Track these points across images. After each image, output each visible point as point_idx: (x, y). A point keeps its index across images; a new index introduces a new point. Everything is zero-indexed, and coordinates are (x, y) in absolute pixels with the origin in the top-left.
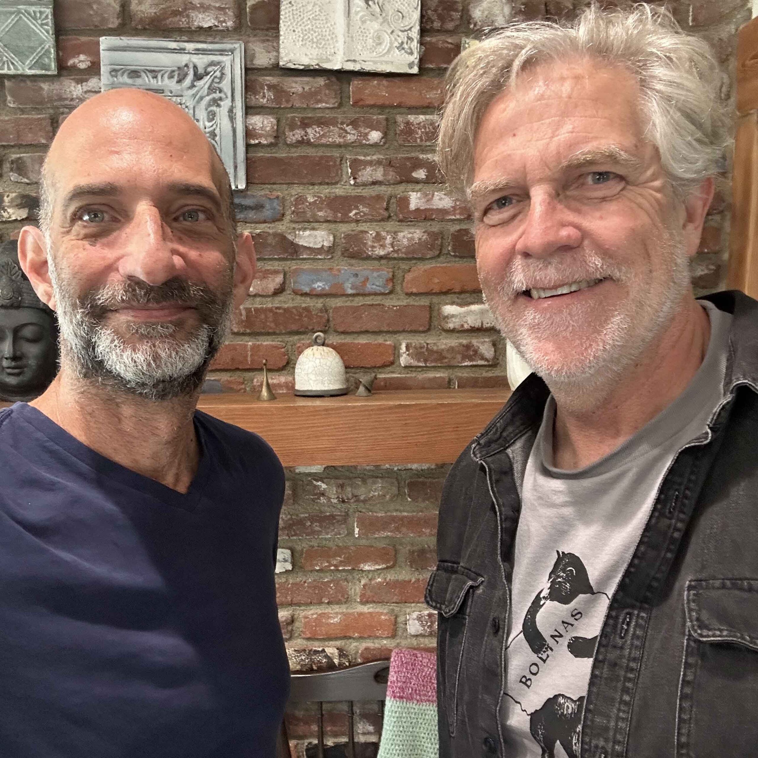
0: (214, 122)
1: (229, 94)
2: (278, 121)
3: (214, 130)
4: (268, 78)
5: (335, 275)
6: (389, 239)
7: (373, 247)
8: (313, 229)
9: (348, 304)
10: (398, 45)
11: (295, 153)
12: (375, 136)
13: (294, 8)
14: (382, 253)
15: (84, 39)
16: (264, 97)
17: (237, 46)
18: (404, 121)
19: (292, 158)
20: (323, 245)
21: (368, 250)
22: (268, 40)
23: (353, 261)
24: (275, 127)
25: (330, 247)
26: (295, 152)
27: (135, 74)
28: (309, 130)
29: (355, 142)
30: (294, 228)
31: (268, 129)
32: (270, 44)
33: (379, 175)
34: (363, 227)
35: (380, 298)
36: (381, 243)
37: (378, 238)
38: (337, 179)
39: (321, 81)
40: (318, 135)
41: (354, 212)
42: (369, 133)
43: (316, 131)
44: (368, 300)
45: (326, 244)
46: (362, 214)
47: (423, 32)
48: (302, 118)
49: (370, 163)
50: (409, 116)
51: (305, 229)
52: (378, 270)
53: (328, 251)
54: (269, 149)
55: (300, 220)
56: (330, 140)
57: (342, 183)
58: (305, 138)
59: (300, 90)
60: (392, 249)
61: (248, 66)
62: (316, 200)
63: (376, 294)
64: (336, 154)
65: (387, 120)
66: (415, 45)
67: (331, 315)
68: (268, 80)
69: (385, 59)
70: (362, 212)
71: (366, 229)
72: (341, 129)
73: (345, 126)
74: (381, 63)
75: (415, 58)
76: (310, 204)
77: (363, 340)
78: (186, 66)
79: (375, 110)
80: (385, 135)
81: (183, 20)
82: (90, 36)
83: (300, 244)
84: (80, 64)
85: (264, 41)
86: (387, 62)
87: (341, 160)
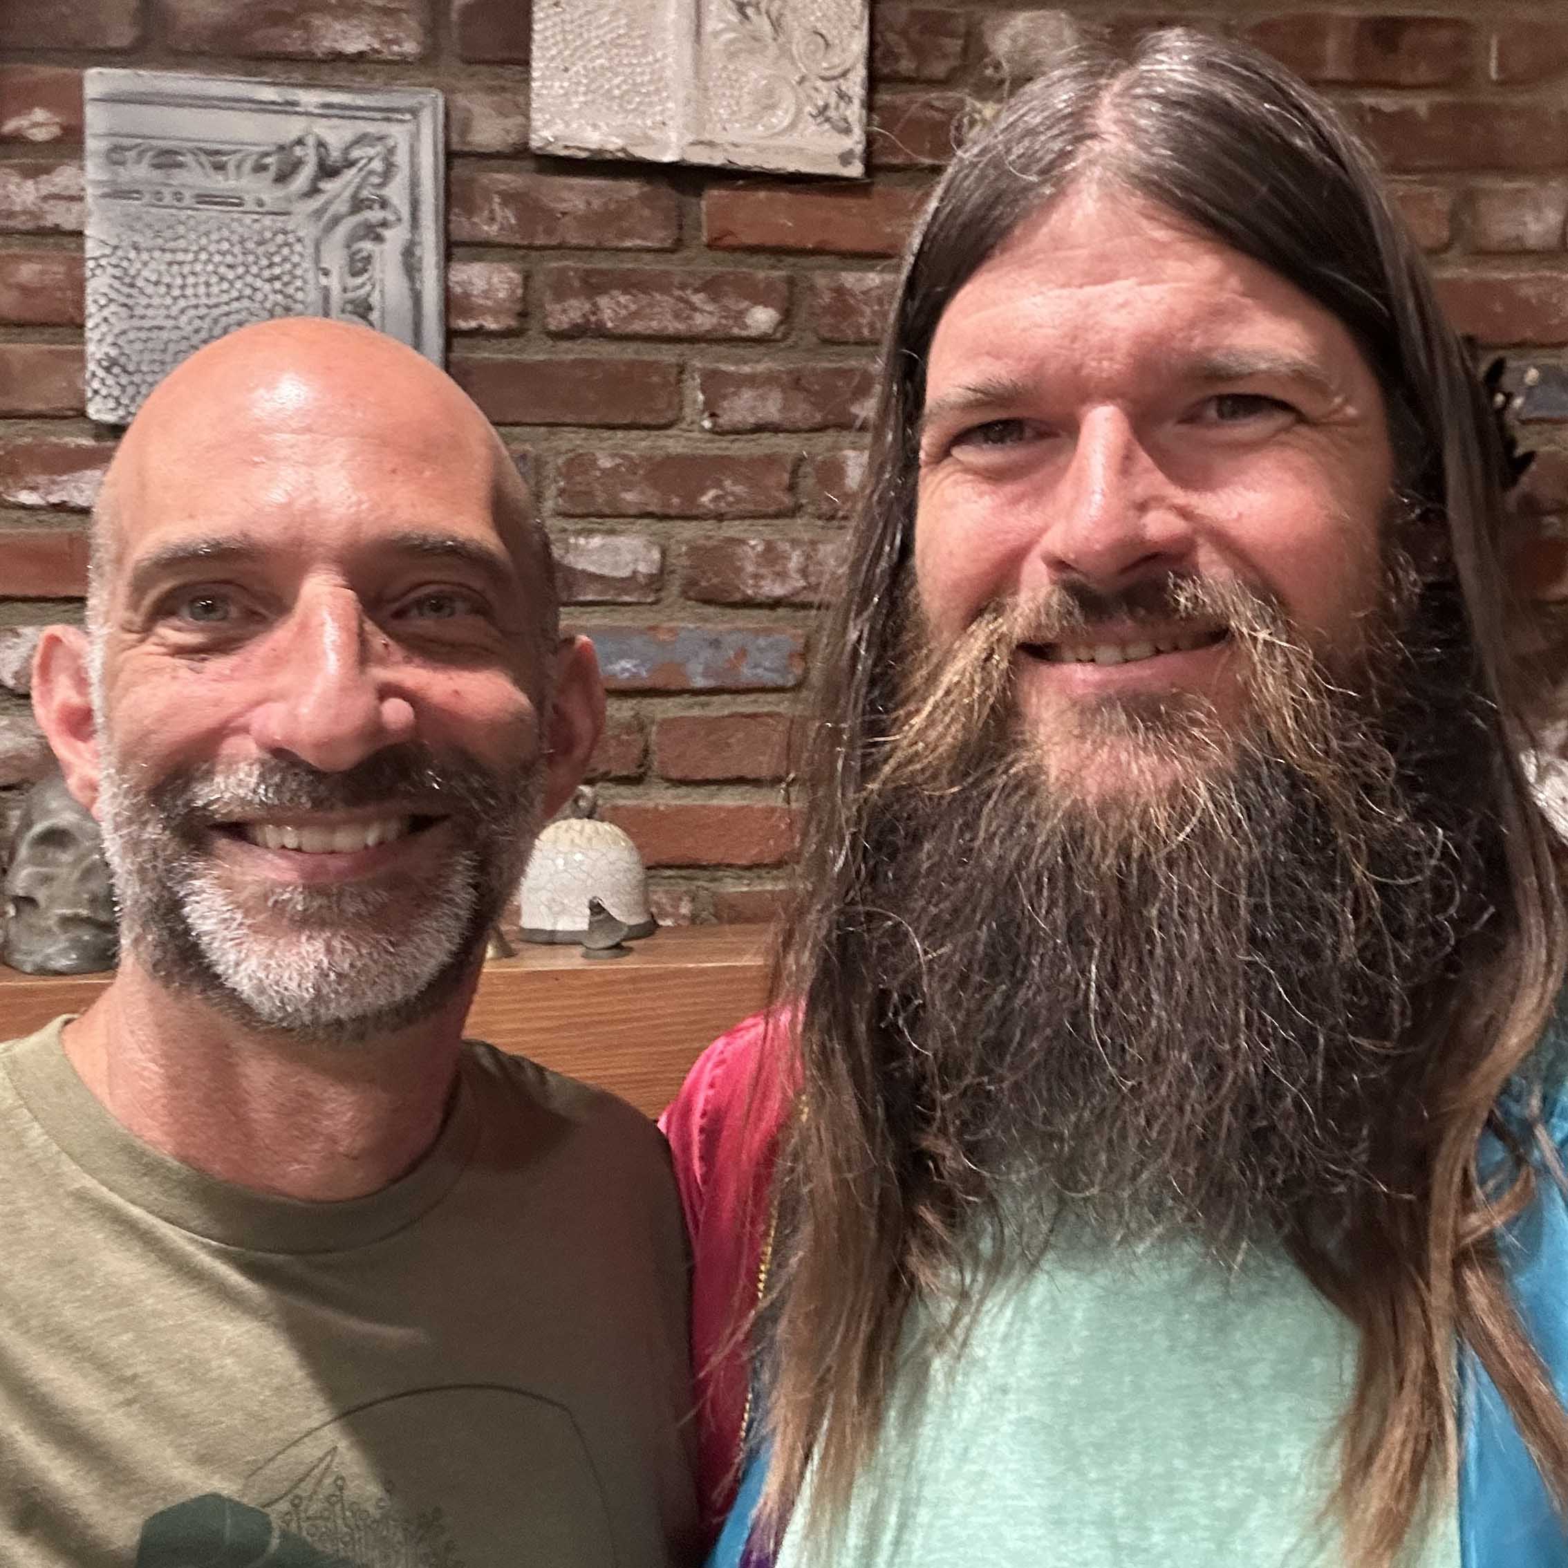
0: (366, 276)
1: (405, 212)
2: (527, 278)
3: (369, 295)
4: (501, 176)
5: (662, 645)
6: (795, 560)
7: (756, 576)
8: (612, 532)
9: (696, 712)
10: (814, 112)
11: (570, 352)
12: (762, 318)
13: (567, 17)
14: (778, 590)
15: (45, 72)
16: (492, 219)
17: (426, 99)
18: (833, 285)
19: (561, 364)
20: (635, 572)
21: (745, 584)
22: (503, 89)
23: (710, 610)
24: (520, 292)
25: (651, 576)
26: (566, 352)
27: (167, 159)
28: (603, 301)
29: (714, 329)
30: (564, 530)
31: (501, 295)
32: (508, 96)
33: (772, 409)
34: (733, 529)
35: (772, 697)
36: (778, 568)
37: (771, 555)
38: (670, 415)
39: (632, 188)
40: (624, 312)
41: (712, 493)
42: (747, 309)
43: (618, 303)
44: (744, 704)
45: (643, 568)
46: (731, 499)
47: (874, 81)
48: (586, 271)
49: (751, 380)
50: (843, 274)
51: (589, 533)
52: (767, 632)
53: (647, 585)
54: (504, 342)
55: (578, 511)
56: (654, 324)
57: (684, 426)
58: (593, 319)
59: (581, 205)
60: (802, 583)
61: (456, 147)
62: (619, 465)
63: (764, 690)
64: (668, 355)
65: (791, 282)
66: (855, 112)
67: (653, 737)
68: (504, 183)
69: (785, 141)
70: (733, 494)
71: (742, 536)
72: (680, 299)
73: (689, 292)
74: (776, 151)
75: (855, 141)
76: (603, 471)
77: (730, 799)
78: (300, 142)
79: (762, 259)
80: (787, 316)
81: (296, 34)
82: (61, 64)
83: (580, 567)
84: (34, 131)
85: (491, 90)
86: (789, 151)
87: (681, 372)
